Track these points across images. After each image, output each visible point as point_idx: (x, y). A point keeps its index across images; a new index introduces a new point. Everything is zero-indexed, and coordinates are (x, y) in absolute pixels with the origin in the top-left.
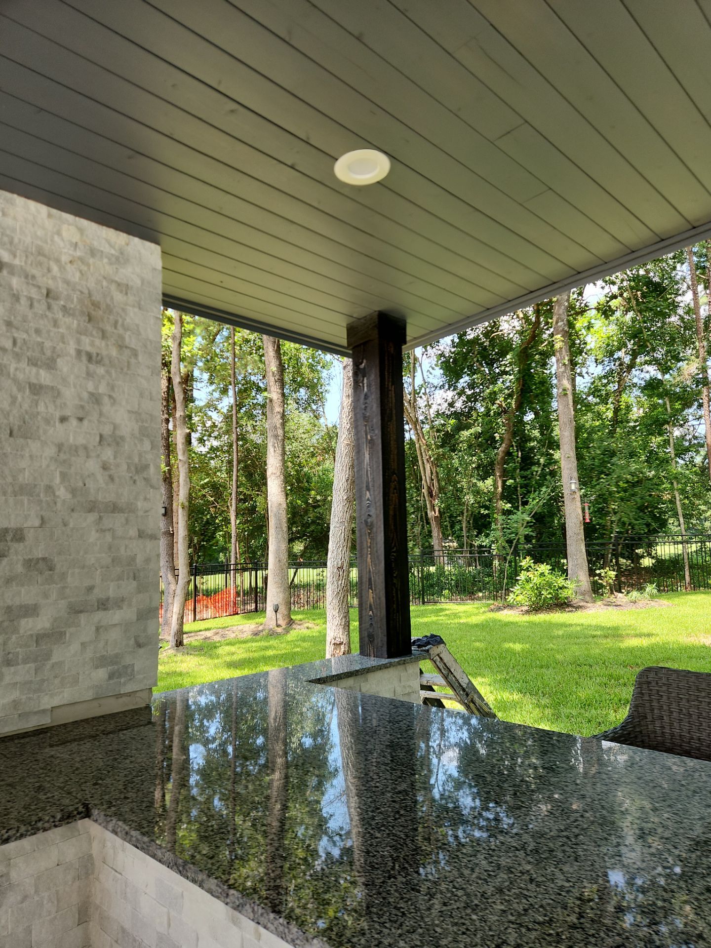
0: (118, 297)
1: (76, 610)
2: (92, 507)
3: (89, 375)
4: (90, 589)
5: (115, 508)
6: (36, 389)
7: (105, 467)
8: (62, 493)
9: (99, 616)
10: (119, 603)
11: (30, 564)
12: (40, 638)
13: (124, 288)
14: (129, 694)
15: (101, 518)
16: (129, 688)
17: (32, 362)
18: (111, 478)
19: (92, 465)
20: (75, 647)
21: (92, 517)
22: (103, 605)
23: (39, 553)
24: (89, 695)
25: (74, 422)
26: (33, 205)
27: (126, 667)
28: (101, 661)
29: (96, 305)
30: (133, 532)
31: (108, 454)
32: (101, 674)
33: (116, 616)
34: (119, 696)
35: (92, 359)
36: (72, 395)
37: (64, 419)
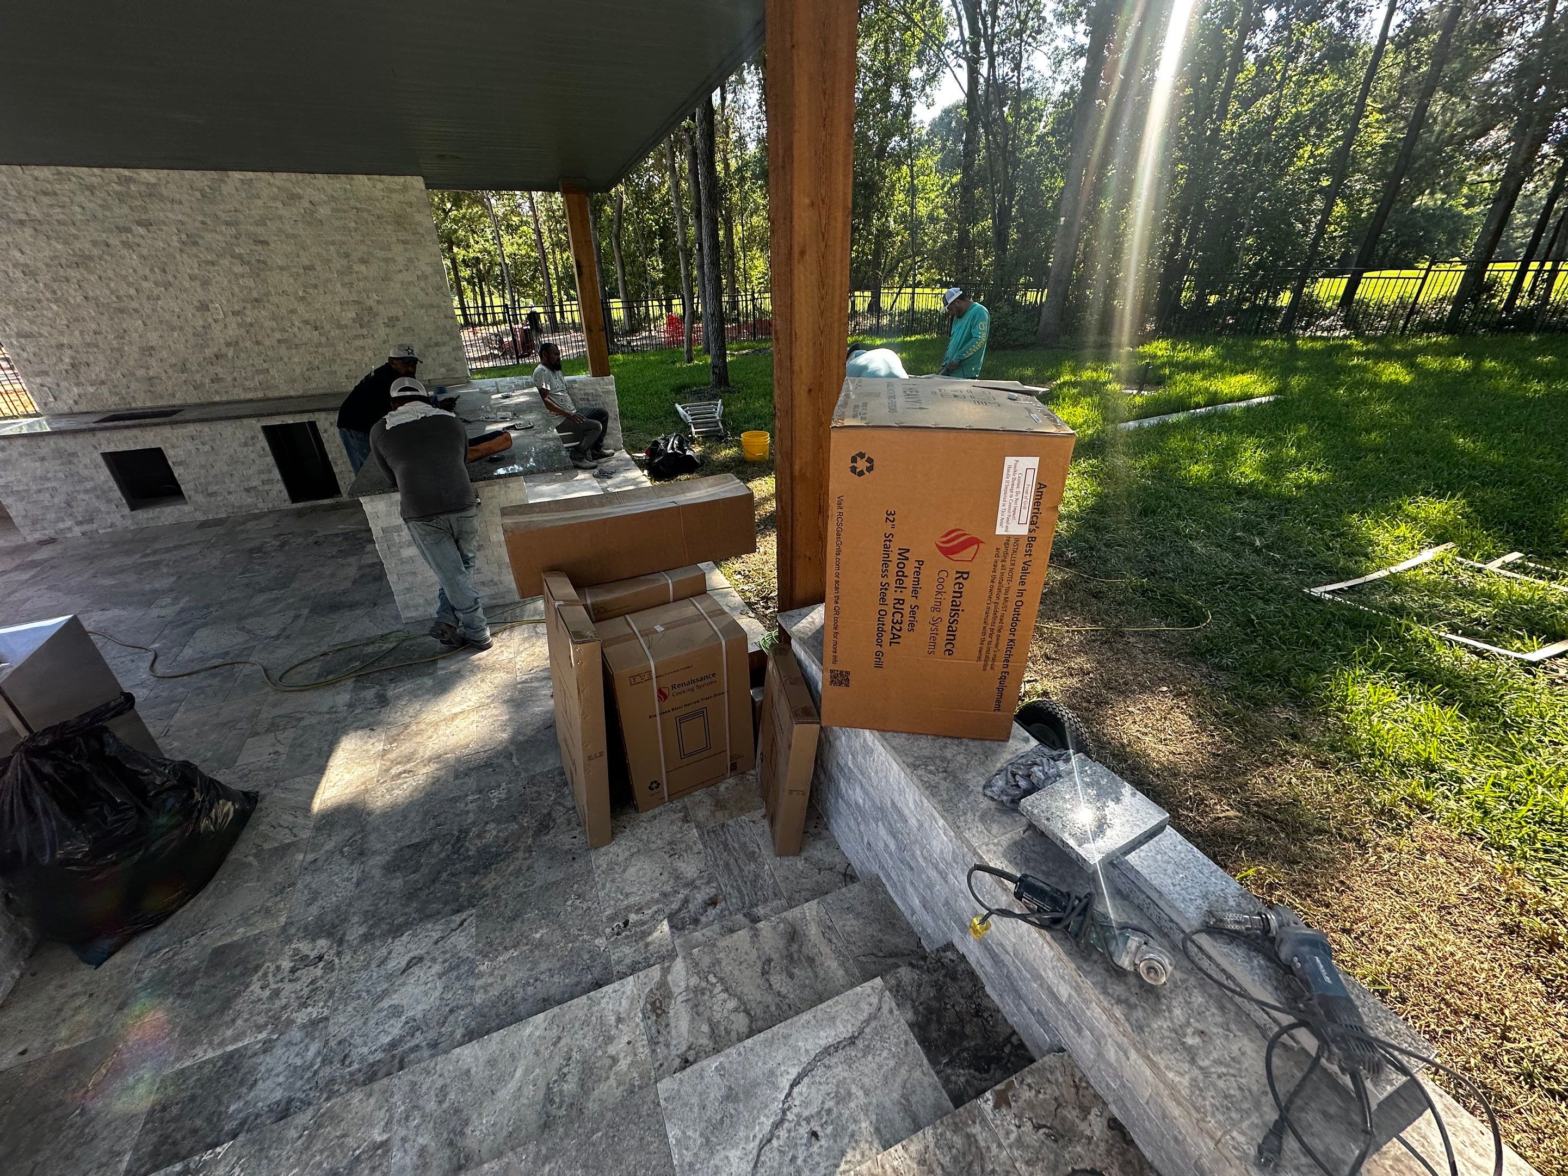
0: (408, 210)
1: (427, 346)
2: (422, 307)
3: (406, 250)
4: (431, 338)
5: (432, 306)
6: (386, 260)
7: (422, 290)
8: (409, 301)
9: (437, 348)
10: (444, 344)
13: (411, 204)
15: (427, 311)
17: (381, 249)
18: (427, 294)
19: (417, 290)
20: (430, 359)
21: (423, 311)
22: (437, 344)
23: (406, 325)
25: (405, 272)
26: (360, 177)
27: (453, 368)
28: (442, 365)
29: (400, 216)
30: (442, 315)
31: (422, 284)
32: (443, 370)
33: (444, 349)
35: (405, 242)
36: (401, 261)
37: (400, 271)
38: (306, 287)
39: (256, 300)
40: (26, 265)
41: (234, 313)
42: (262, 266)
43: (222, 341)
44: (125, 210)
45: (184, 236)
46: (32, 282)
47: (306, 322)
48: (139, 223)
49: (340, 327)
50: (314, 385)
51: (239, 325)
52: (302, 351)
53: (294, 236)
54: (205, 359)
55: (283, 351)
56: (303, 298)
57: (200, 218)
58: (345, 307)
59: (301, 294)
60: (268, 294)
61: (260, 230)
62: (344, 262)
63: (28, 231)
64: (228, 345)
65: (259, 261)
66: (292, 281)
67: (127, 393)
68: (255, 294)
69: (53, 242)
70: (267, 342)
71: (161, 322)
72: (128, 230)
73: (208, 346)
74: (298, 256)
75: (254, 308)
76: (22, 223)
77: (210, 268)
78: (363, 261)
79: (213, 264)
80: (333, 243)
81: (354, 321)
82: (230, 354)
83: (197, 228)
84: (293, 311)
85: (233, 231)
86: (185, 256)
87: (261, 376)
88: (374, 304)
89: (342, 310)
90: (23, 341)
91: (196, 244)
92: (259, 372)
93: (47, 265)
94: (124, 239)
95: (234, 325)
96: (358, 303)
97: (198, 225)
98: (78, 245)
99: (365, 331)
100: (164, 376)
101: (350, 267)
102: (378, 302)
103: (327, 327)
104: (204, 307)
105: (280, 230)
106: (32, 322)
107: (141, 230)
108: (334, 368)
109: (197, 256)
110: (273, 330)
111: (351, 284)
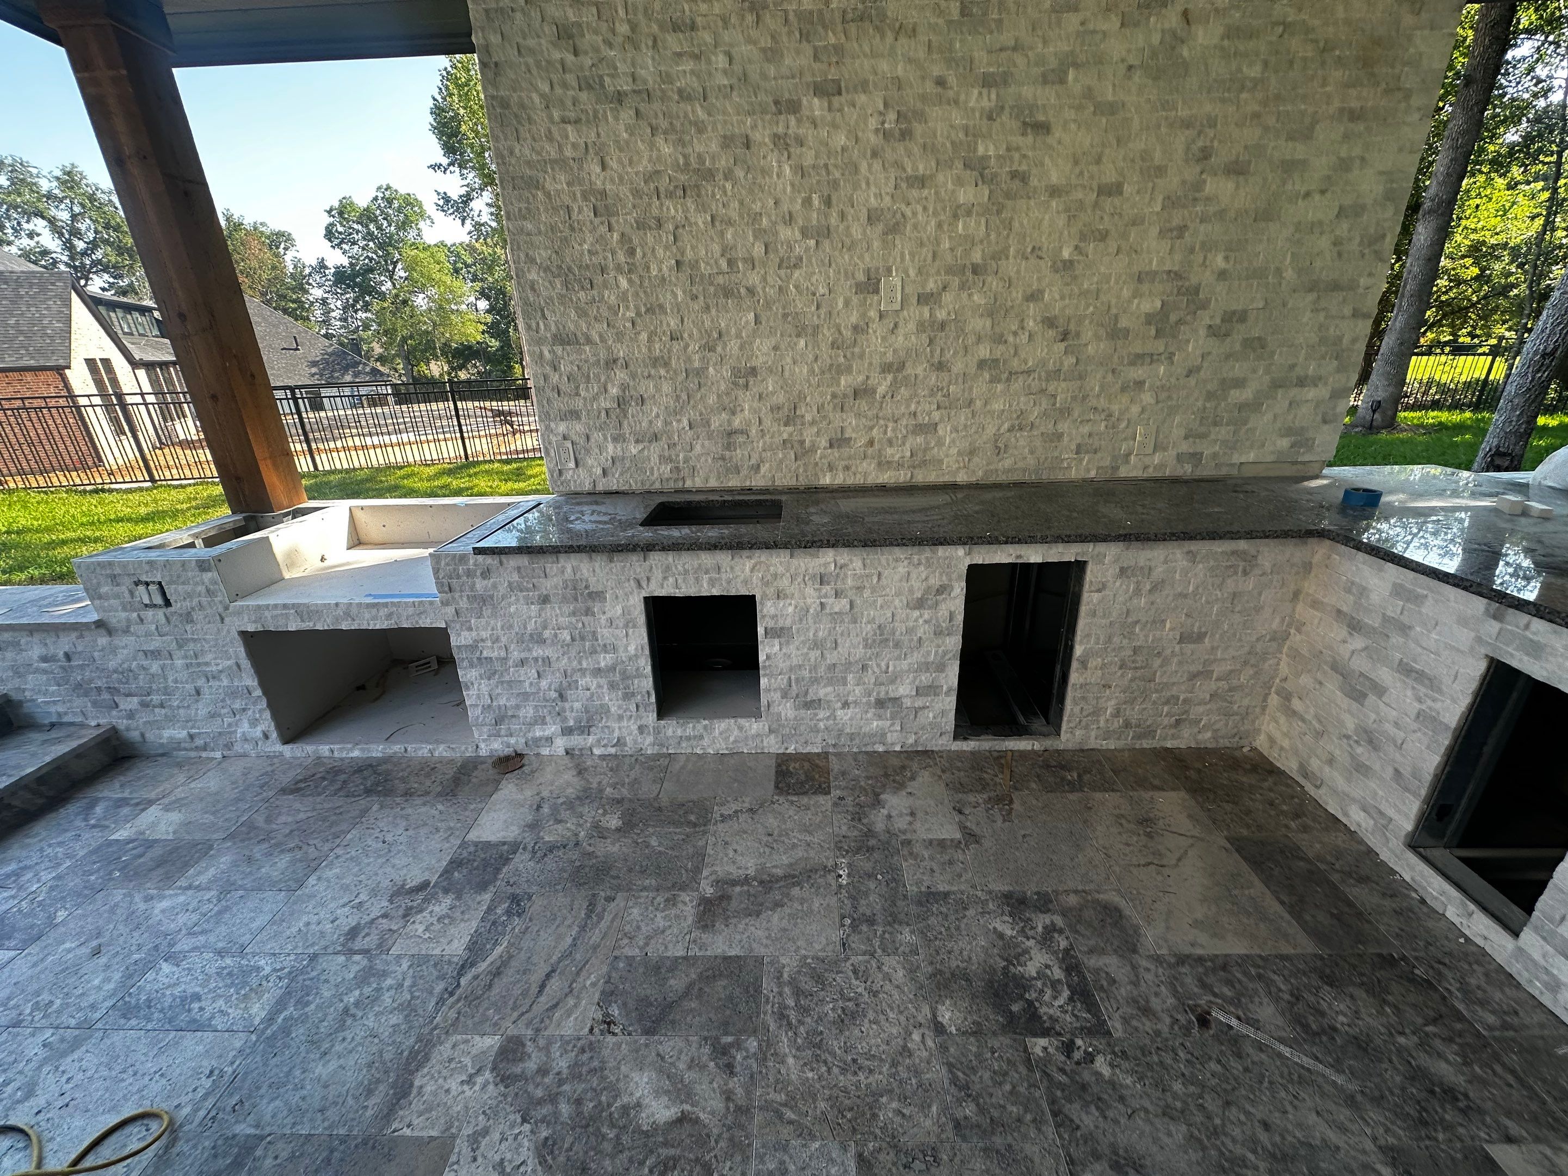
1: (1277, 385)
2: (1312, 287)
3: (1346, 136)
4: (1292, 367)
5: (1335, 287)
6: (1289, 167)
7: (1337, 243)
8: (1289, 274)
9: (1294, 392)
10: (1316, 381)
11: (1248, 343)
12: (1241, 407)
14: (1304, 463)
15: (1319, 298)
16: (1306, 458)
17: (1291, 138)
18: (1340, 254)
19: (1324, 243)
20: (1268, 417)
21: (1311, 297)
22: (1302, 382)
23: (1256, 333)
24: (1270, 458)
25: (1317, 197)
27: (1307, 440)
28: (1288, 432)
30: (1347, 311)
31: (1343, 228)
32: (1284, 443)
33: (1310, 393)
34: (1296, 463)
35: (1355, 116)
36: (1321, 165)
37: (1307, 195)
38: (1083, 237)
39: (976, 270)
40: (604, 194)
41: (924, 299)
42: (1016, 185)
43: (876, 360)
44: (804, 60)
45: (892, 116)
46: (603, 229)
47: (1049, 322)
48: (819, 90)
49: (1116, 334)
50: (1008, 463)
51: (921, 327)
52: (1017, 385)
53: (1112, 109)
54: (834, 396)
55: (980, 388)
56: (1068, 265)
57: (936, 70)
58: (1145, 287)
59: (1066, 254)
60: (1000, 255)
61: (1047, 96)
62: (1191, 173)
63: (627, 115)
64: (886, 368)
65: (1014, 175)
66: (1061, 221)
67: (686, 460)
68: (977, 257)
69: (660, 140)
70: (958, 367)
71: (785, 316)
72: (794, 107)
73: (849, 370)
74: (1098, 161)
75: (962, 287)
76: (620, 98)
77: (915, 193)
78: (1236, 170)
79: (921, 181)
80: (1187, 124)
81: (1149, 319)
82: (881, 390)
83: (924, 98)
84: (1034, 297)
85: (988, 101)
86: (877, 166)
87: (920, 439)
88: (1207, 277)
89: (1136, 294)
90: (559, 350)
91: (906, 135)
92: (920, 429)
93: (637, 193)
94: (781, 130)
95: (912, 326)
96: (1178, 276)
97: (930, 87)
98: (699, 148)
99: (1160, 346)
100: (753, 431)
101: (1198, 186)
102: (1222, 275)
103: (1088, 334)
104: (870, 286)
105: (1089, 93)
106: (582, 313)
107: (816, 106)
108: (1064, 426)
109: (899, 165)
110: (979, 340)
111: (1182, 229)
